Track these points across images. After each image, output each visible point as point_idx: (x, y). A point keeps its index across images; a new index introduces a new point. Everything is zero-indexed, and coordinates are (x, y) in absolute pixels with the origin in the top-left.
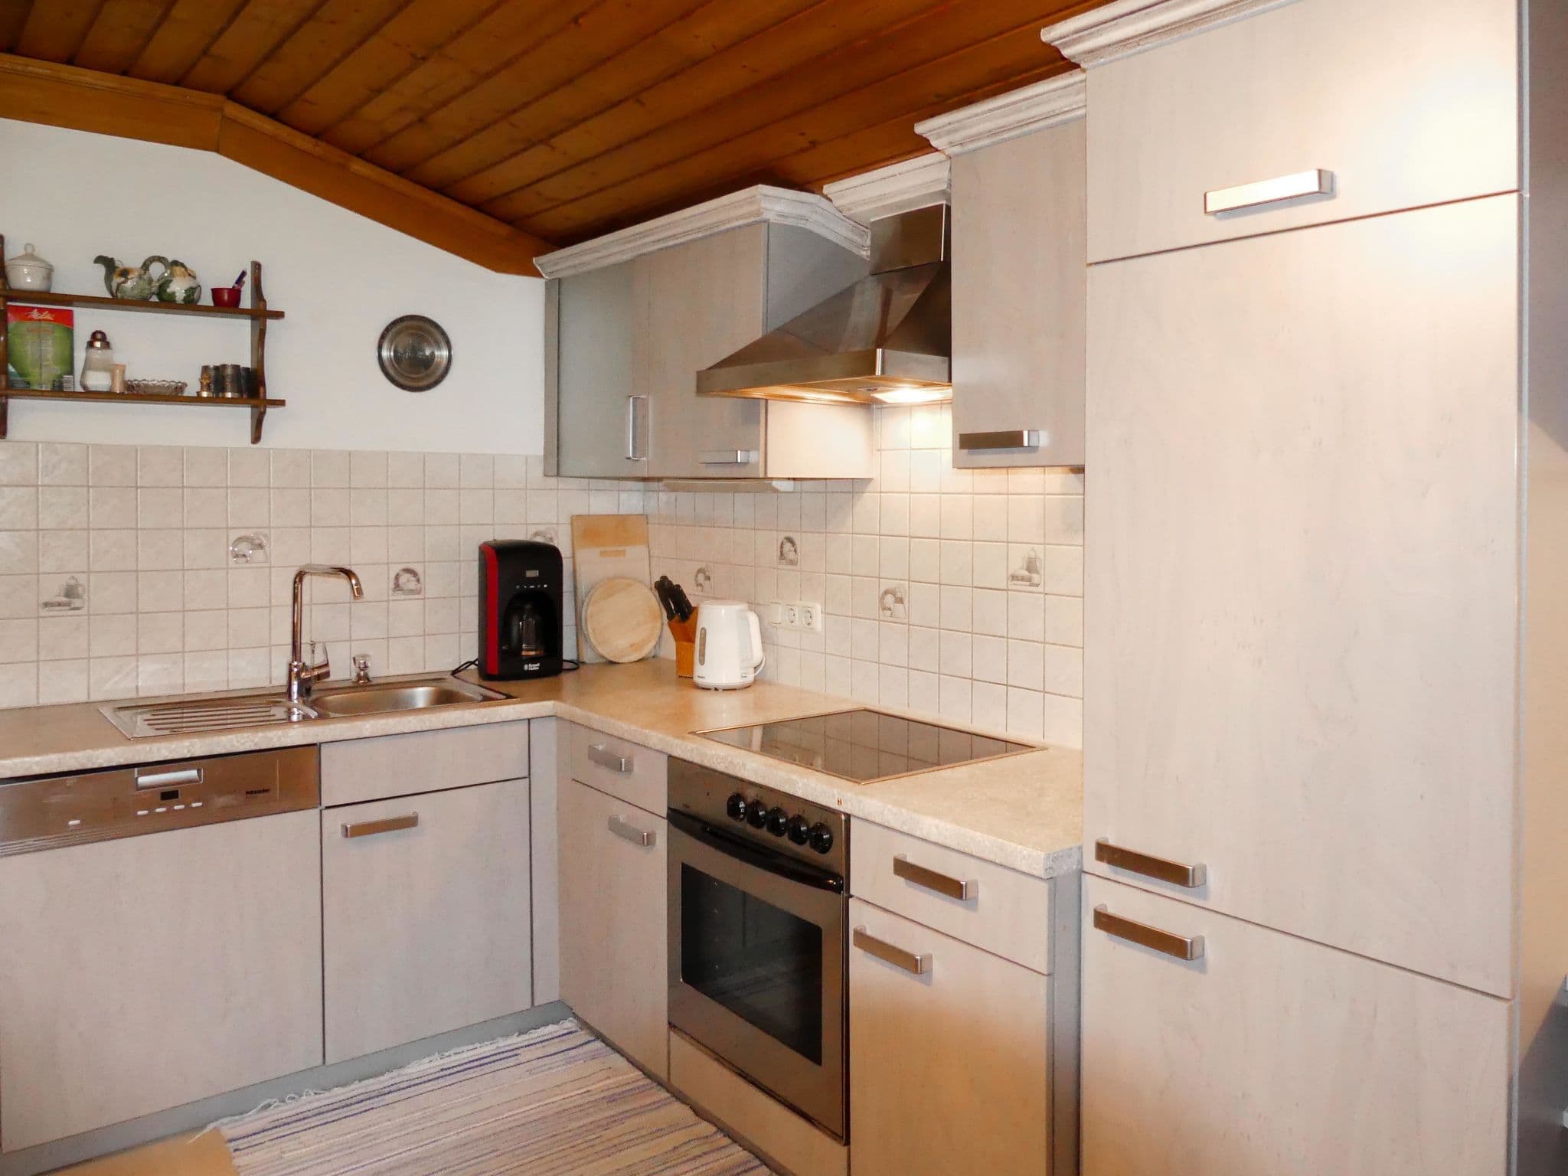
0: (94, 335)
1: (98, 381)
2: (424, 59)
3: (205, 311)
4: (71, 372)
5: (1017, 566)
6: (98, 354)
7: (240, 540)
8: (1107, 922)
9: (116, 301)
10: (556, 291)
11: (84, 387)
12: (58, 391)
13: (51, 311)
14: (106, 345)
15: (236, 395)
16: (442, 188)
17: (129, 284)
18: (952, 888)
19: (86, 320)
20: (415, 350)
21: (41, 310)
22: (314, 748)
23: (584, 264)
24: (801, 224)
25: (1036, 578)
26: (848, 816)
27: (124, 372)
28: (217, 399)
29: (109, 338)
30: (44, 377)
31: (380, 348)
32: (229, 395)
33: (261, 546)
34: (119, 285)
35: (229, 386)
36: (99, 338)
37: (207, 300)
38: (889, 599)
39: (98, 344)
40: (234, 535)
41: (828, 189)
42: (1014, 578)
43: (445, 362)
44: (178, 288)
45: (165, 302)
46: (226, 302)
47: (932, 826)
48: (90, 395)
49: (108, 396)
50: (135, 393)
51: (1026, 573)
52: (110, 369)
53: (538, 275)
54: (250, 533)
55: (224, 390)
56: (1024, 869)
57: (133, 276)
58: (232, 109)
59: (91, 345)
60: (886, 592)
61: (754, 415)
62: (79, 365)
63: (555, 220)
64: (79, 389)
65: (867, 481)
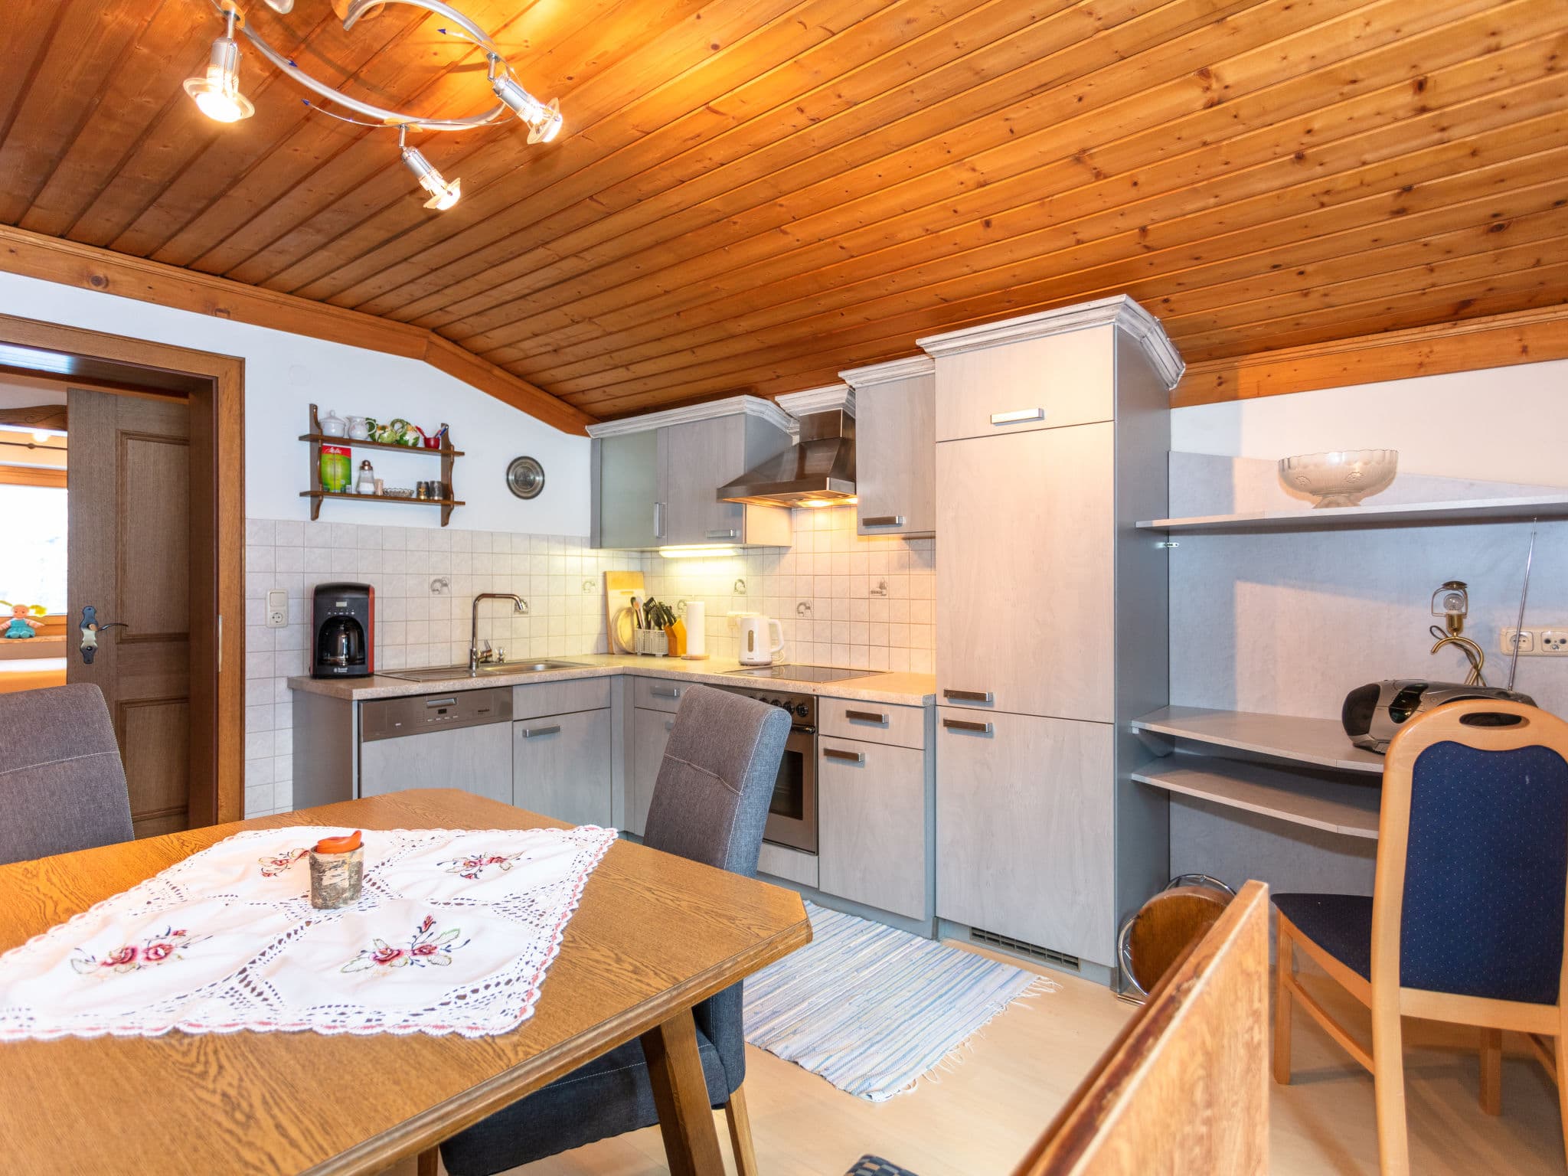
0: (364, 463)
1: (367, 488)
2: (578, 323)
3: (420, 449)
4: (350, 483)
5: (875, 587)
6: (366, 473)
7: (435, 581)
8: (950, 724)
9: (373, 443)
10: (598, 446)
11: (359, 492)
12: (344, 494)
13: (341, 449)
14: (371, 468)
15: (441, 498)
16: (541, 387)
17: (386, 435)
18: (876, 719)
19: (358, 454)
20: (526, 476)
21: (335, 448)
22: (509, 688)
23: (622, 430)
24: (761, 415)
25: (884, 592)
26: (818, 696)
27: (382, 484)
28: (429, 500)
29: (372, 465)
30: (337, 485)
31: (508, 474)
32: (436, 498)
33: (446, 585)
34: (380, 435)
35: (437, 492)
36: (365, 465)
37: (421, 444)
38: (802, 608)
39: (366, 468)
40: (433, 578)
41: (778, 398)
42: (873, 592)
43: (541, 483)
44: (410, 438)
45: (399, 444)
46: (430, 446)
47: (864, 694)
48: (359, 496)
49: (374, 497)
50: (388, 497)
51: (879, 590)
52: (375, 482)
53: (587, 435)
54: (440, 577)
55: (434, 496)
56: (913, 704)
57: (389, 429)
58: (435, 338)
59: (362, 468)
60: (801, 604)
61: (739, 512)
62: (354, 480)
63: (603, 407)
64: (354, 492)
65: (788, 547)
